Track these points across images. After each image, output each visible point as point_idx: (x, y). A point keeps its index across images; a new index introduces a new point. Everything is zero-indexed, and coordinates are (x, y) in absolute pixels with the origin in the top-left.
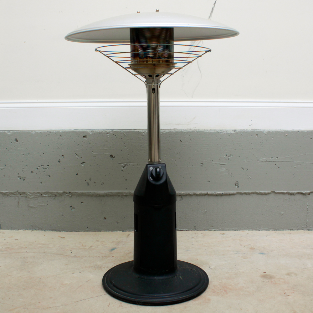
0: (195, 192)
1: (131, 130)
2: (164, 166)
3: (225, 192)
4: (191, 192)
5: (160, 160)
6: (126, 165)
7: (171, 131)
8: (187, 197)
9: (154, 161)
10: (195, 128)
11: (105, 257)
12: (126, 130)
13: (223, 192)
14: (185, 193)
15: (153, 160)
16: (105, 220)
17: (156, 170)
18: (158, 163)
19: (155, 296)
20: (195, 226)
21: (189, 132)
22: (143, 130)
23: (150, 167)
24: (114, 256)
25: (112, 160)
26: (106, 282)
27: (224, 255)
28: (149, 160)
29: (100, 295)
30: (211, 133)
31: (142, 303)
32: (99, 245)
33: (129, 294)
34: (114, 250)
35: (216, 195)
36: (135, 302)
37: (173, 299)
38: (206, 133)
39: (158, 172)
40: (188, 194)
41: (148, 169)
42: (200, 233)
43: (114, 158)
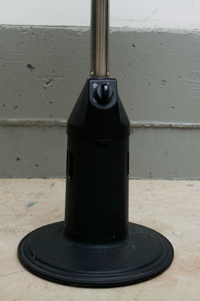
0: (152, 123)
1: (60, 28)
2: (114, 82)
3: (197, 124)
4: (147, 123)
5: (108, 73)
6: (51, 80)
7: (120, 30)
8: (141, 130)
9: (99, 75)
10: (156, 27)
11: (19, 215)
12: (53, 27)
13: (194, 124)
14: (138, 124)
15: (97, 73)
16: (18, 162)
17: (103, 87)
18: (104, 78)
19: (97, 274)
20: (150, 173)
21: (146, 33)
22: (78, 28)
23: (94, 83)
24: (33, 214)
25: (31, 72)
26: (24, 253)
27: (194, 216)
28: (92, 73)
29: (14, 272)
30: (179, 34)
31: (78, 283)
32: (10, 198)
33: (58, 271)
34: (32, 206)
35: (183, 128)
36: (68, 282)
37: (123, 278)
38: (172, 34)
39: (106, 91)
40: (141, 125)
41: (90, 86)
42: (158, 183)
43: (33, 70)
